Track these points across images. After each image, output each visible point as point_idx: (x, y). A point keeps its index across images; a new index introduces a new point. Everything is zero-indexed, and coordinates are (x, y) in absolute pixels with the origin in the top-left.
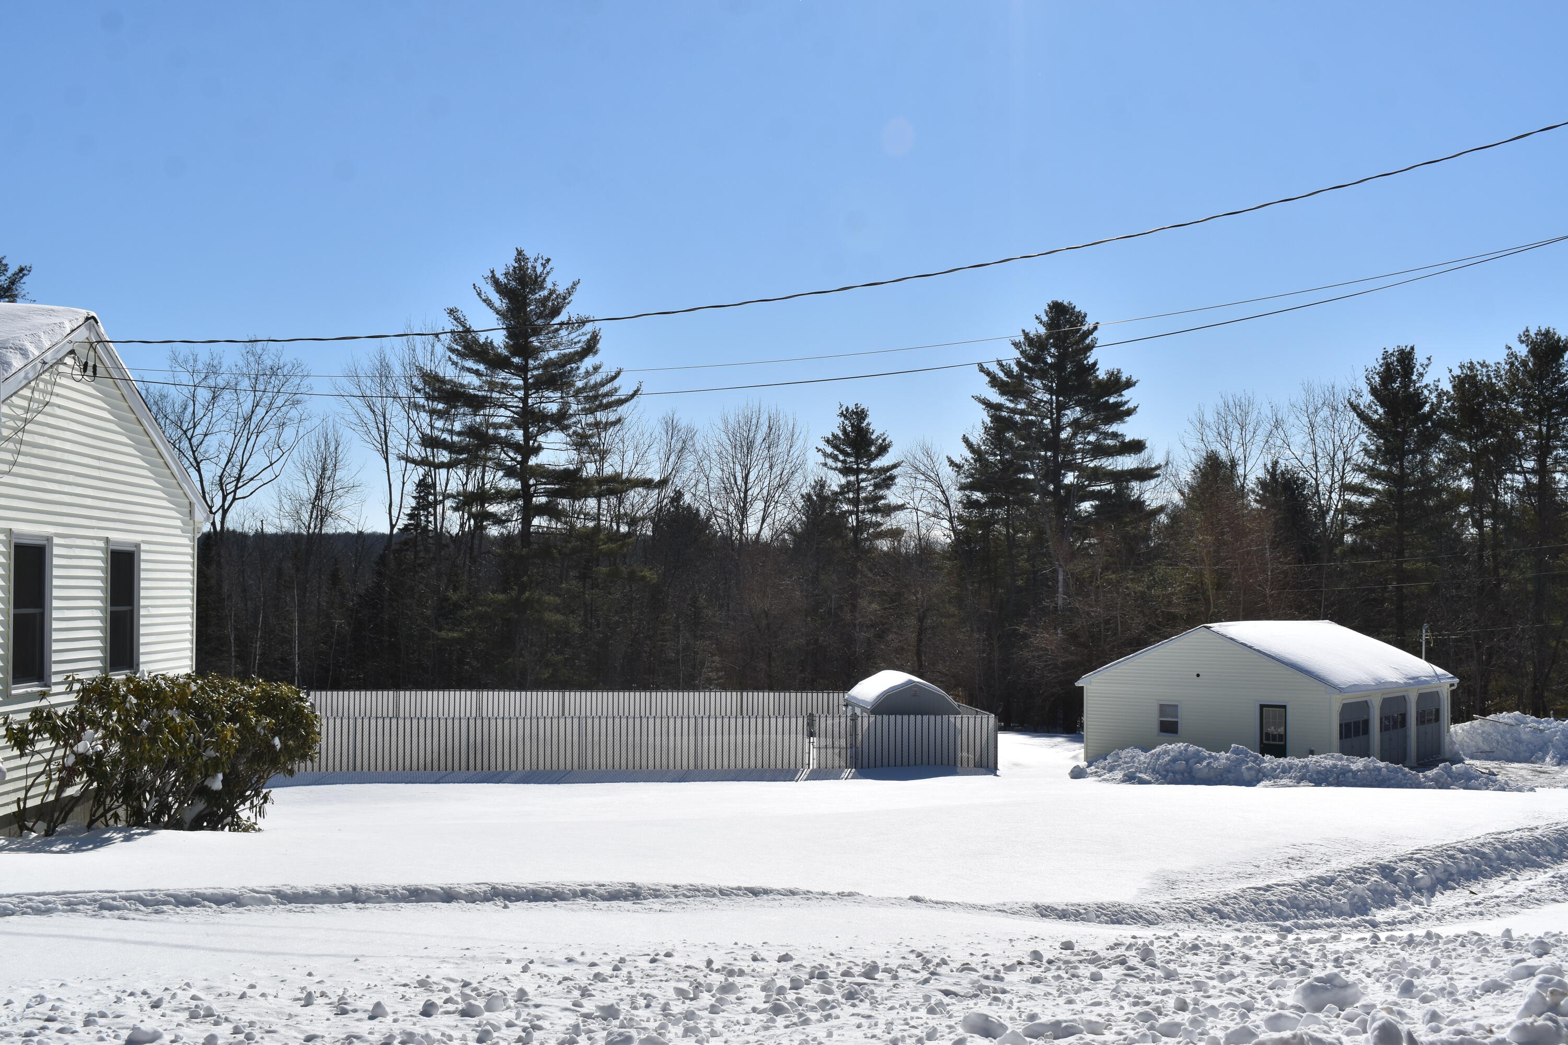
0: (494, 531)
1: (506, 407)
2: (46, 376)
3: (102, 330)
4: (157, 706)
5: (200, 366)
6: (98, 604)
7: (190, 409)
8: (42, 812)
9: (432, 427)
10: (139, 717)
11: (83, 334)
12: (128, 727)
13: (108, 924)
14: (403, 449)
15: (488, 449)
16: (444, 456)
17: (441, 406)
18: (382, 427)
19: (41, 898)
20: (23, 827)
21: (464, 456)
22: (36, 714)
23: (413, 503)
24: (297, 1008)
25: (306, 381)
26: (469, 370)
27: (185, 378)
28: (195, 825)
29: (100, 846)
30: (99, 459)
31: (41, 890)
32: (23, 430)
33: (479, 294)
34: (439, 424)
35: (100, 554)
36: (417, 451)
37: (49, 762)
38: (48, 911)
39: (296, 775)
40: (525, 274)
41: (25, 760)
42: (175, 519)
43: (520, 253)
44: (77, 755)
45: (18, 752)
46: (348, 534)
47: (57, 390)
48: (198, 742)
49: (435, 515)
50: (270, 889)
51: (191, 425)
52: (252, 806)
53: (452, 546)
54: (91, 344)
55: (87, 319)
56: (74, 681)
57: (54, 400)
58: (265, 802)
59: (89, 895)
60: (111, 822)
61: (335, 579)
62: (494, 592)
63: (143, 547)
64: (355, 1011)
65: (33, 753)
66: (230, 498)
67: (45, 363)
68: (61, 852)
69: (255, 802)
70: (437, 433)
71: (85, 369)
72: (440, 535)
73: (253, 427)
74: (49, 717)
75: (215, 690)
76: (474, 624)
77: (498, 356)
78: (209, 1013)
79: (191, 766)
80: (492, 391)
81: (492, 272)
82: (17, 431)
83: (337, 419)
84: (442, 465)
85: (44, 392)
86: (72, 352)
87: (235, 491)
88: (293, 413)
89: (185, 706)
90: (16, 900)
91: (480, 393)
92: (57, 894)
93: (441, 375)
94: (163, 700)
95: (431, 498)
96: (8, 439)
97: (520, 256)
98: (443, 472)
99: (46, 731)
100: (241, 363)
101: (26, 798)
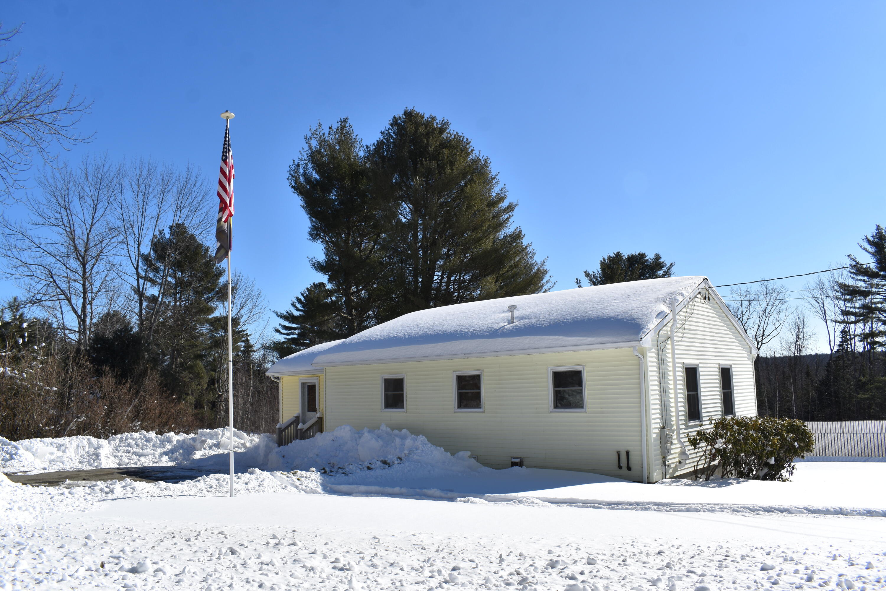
0: (879, 349)
1: (880, 294)
2: (691, 303)
3: (710, 283)
4: (745, 430)
5: (743, 292)
6: (718, 389)
7: (740, 310)
8: (703, 471)
9: (845, 306)
10: (739, 434)
11: (703, 285)
12: (735, 438)
13: (738, 518)
14: (833, 317)
15: (873, 313)
16: (852, 318)
17: (848, 297)
18: (822, 309)
19: (710, 506)
20: (697, 477)
21: (862, 318)
22: (699, 433)
23: (840, 340)
24: (829, 560)
25: (787, 294)
26: (860, 280)
27: (738, 298)
28: (764, 478)
29: (728, 485)
30: (713, 332)
31: (709, 503)
32: (685, 324)
33: (861, 247)
34: (849, 305)
35: (717, 370)
36: (840, 318)
37: (705, 451)
38: (713, 511)
39: (805, 458)
40: (882, 235)
41: (696, 450)
42: (744, 354)
43: (878, 226)
44: (716, 449)
45: (693, 448)
46: (810, 355)
47: (695, 308)
48: (763, 444)
49: (851, 344)
50: (803, 507)
51: (742, 316)
52: (788, 471)
53: (860, 357)
54: (706, 289)
55: (704, 279)
56: (712, 419)
57: (695, 312)
58: (793, 469)
59: (728, 505)
60: (730, 476)
61: (808, 374)
62: (882, 376)
63: (733, 366)
64: (857, 564)
65: (699, 448)
66: (760, 344)
67: (690, 298)
68: (713, 487)
69: (789, 469)
70: (848, 309)
71: (705, 299)
72: (853, 352)
73: (767, 314)
74: (704, 434)
75: (768, 423)
76: (874, 391)
77: (873, 272)
78: (792, 560)
79: (761, 453)
80: (872, 288)
81: (866, 236)
82: (683, 325)
83: (802, 307)
84: (852, 322)
85: (691, 309)
86: (700, 293)
87: (762, 341)
88: (783, 307)
89: (757, 430)
90: (700, 506)
91: (866, 290)
92: (716, 504)
93: (847, 284)
94: (749, 427)
95: (848, 337)
96: (680, 328)
97: (878, 228)
98: (853, 325)
99: (704, 439)
100: (759, 289)
101: (697, 465)
